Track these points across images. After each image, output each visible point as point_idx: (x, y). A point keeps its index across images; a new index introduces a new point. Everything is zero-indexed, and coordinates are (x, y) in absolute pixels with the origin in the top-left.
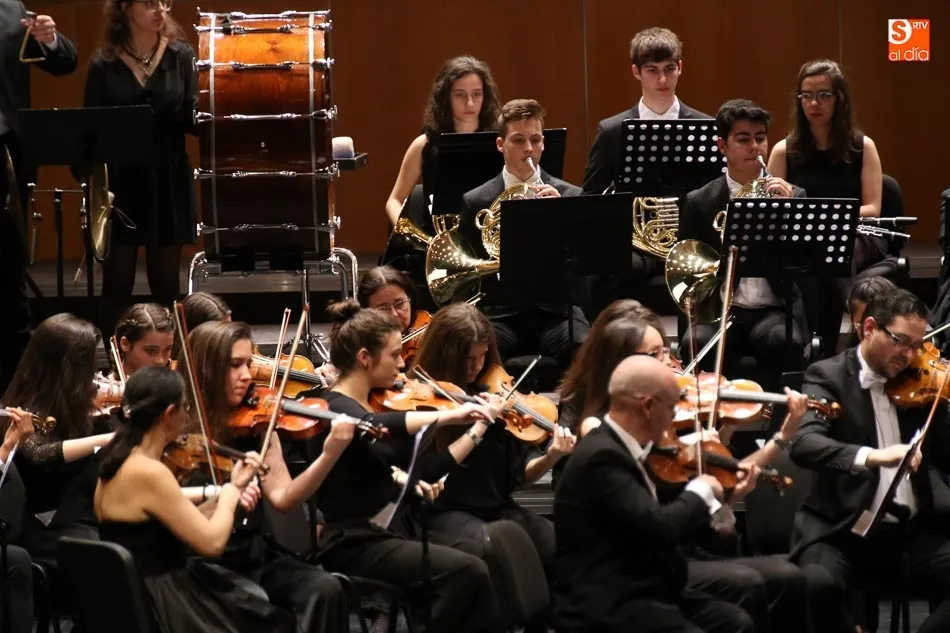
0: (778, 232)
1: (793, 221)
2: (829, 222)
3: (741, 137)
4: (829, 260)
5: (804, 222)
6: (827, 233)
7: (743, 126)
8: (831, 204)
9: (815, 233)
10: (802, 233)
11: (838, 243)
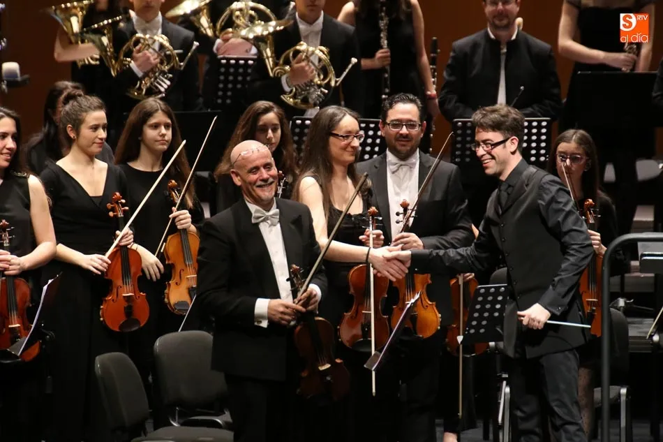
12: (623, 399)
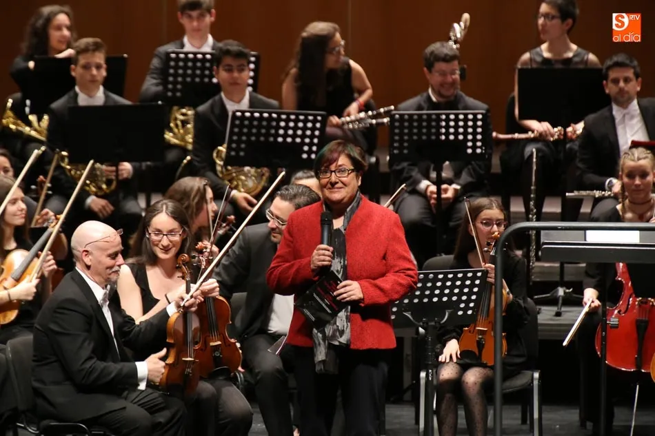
0: (268, 135)
1: (278, 127)
2: (304, 129)
3: (227, 68)
4: (305, 156)
5: (286, 128)
6: (303, 136)
7: (228, 60)
8: (306, 116)
9: (294, 136)
10: (285, 136)
11: (311, 144)
12: (536, 383)
